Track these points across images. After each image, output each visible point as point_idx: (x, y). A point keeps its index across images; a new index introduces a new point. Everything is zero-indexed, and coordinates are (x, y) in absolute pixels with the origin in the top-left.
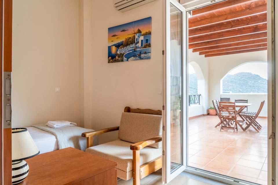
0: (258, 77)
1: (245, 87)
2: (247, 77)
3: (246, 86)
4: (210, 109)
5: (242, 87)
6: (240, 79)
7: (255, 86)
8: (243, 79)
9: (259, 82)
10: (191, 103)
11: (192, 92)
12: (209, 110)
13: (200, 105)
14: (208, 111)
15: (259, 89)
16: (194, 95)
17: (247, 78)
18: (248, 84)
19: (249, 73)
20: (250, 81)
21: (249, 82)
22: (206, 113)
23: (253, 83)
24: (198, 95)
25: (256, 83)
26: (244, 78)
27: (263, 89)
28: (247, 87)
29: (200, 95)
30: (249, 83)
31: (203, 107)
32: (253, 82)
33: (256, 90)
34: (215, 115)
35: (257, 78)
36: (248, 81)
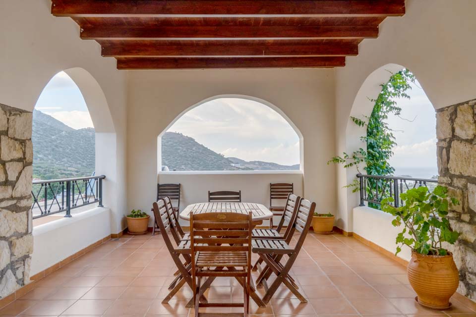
0: (192, 141)
1: (174, 158)
2: (176, 141)
3: (175, 156)
4: (132, 216)
5: (169, 157)
6: (166, 144)
7: (188, 156)
8: (170, 143)
9: (194, 149)
10: (75, 206)
11: (80, 166)
12: (128, 221)
13: (102, 206)
14: (125, 221)
15: (193, 161)
16: (86, 180)
17: (176, 143)
18: (178, 153)
19: (178, 134)
20: (181, 148)
21: (179, 149)
22: (118, 230)
23: (185, 151)
24: (96, 179)
25: (189, 150)
26: (172, 143)
27: (198, 162)
28: (176, 158)
29: (104, 177)
30: (179, 151)
31: (111, 211)
32: (184, 149)
33: (190, 162)
34: (145, 234)
35: (190, 142)
36: (178, 147)
